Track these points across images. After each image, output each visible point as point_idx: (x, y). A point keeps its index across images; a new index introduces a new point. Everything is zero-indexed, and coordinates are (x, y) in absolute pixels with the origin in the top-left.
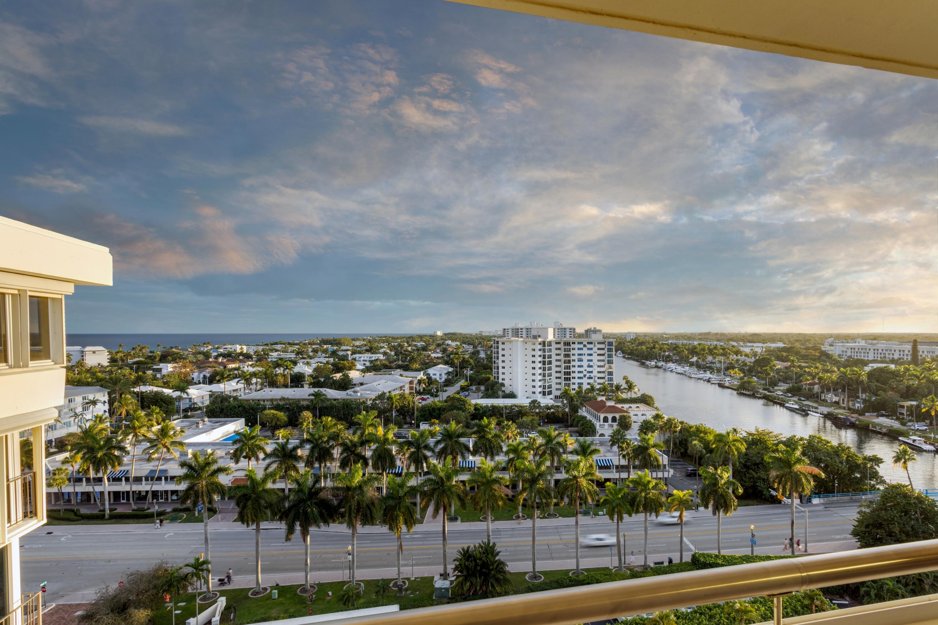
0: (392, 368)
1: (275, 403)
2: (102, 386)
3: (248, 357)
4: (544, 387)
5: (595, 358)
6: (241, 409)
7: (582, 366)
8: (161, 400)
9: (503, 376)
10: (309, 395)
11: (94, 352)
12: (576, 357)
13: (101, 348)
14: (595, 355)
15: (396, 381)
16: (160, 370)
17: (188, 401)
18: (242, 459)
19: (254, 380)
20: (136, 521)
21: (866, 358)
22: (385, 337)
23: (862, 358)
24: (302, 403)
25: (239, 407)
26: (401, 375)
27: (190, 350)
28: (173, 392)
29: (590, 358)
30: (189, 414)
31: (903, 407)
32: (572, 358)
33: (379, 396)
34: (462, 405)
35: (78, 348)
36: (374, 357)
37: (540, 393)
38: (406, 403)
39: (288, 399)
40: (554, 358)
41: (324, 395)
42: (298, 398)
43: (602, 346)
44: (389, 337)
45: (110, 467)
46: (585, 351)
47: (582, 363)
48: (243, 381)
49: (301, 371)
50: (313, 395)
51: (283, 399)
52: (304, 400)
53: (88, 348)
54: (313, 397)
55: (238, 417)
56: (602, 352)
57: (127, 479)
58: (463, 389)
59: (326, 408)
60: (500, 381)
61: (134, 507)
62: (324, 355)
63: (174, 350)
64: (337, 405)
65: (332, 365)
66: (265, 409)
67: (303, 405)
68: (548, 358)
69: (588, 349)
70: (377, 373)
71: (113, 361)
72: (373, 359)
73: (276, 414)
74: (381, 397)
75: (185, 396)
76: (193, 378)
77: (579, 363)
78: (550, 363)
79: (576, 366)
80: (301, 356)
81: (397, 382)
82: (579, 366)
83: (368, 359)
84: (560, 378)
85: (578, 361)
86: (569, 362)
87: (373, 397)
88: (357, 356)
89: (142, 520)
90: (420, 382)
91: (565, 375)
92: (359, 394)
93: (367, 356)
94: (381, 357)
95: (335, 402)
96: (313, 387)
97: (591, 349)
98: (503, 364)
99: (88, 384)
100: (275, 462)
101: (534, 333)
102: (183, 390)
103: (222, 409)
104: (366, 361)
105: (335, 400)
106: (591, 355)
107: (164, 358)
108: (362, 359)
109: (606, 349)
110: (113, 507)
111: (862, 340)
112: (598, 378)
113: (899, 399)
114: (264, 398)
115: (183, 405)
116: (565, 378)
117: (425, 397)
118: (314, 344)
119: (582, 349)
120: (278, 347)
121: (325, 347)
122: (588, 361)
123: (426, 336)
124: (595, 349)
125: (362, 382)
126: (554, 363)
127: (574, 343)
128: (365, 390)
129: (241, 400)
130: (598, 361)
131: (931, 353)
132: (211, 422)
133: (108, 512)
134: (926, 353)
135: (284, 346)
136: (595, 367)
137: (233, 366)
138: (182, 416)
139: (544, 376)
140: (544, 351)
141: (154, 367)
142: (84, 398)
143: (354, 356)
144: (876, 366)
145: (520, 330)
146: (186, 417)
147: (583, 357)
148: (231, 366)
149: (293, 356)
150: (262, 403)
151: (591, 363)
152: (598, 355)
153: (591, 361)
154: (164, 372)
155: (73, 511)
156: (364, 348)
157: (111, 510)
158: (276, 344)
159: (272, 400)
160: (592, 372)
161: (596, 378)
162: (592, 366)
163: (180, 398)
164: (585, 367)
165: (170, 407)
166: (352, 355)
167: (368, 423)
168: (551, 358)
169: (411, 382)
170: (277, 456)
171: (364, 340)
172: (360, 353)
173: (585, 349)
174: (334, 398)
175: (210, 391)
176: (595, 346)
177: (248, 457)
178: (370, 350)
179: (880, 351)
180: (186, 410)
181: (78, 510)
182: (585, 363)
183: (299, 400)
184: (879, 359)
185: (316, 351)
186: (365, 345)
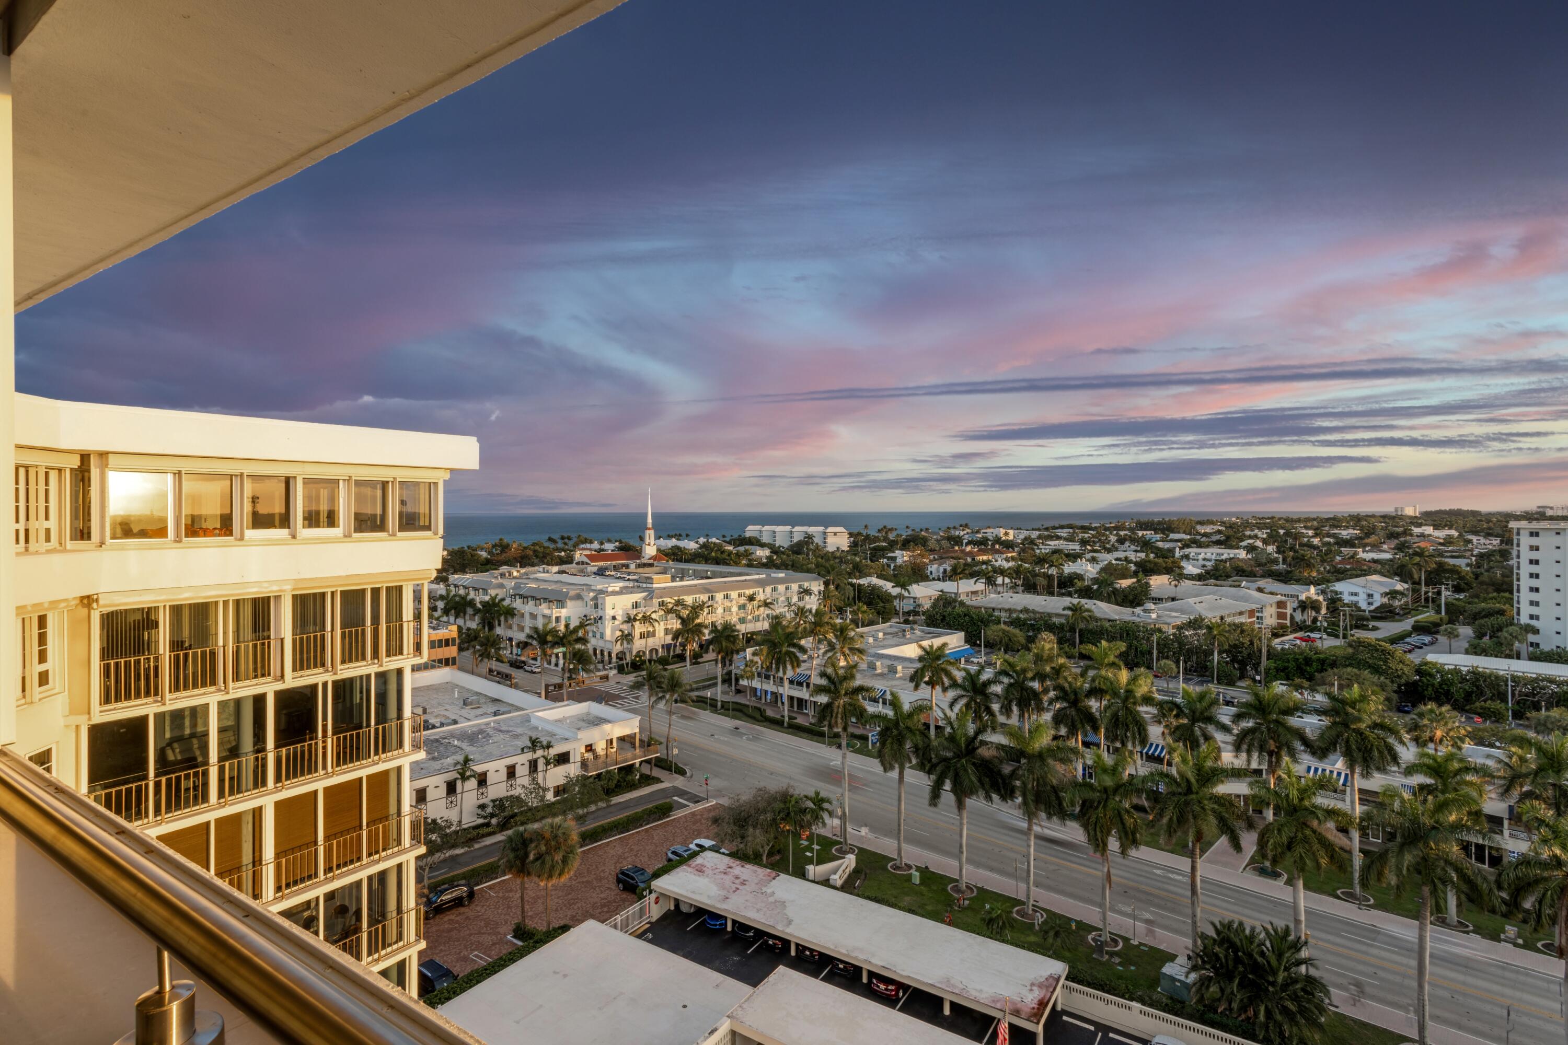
0: (1255, 576)
1: (1014, 615)
2: (819, 574)
3: (1009, 545)
6: (967, 618)
8: (878, 596)
9: (1534, 610)
10: (1064, 609)
11: (835, 534)
13: (842, 529)
15: (1245, 599)
16: (894, 559)
17: (912, 601)
18: (923, 685)
19: (1000, 580)
20: (810, 736)
22: (1269, 518)
24: (1054, 619)
25: (965, 615)
26: (1260, 590)
27: (942, 534)
28: (893, 587)
30: (911, 618)
33: (1190, 622)
34: (1380, 659)
35: (821, 529)
36: (1227, 554)
38: (1246, 641)
39: (1033, 612)
41: (1088, 610)
42: (1049, 611)
44: (1280, 519)
45: (789, 667)
48: (984, 581)
49: (1078, 572)
50: (1069, 608)
51: (1026, 610)
52: (1058, 615)
53: (830, 529)
54: (1070, 613)
55: (956, 629)
57: (808, 685)
58: (1419, 629)
59: (1090, 631)
60: (1524, 619)
61: (813, 721)
62: (1133, 547)
63: (923, 533)
64: (1110, 629)
65: (1136, 564)
66: (998, 622)
67: (1054, 623)
70: (1218, 582)
71: (854, 545)
72: (1224, 557)
73: (1008, 632)
74: (1195, 624)
75: (906, 594)
76: (931, 573)
80: (1089, 547)
81: (1246, 601)
83: (1213, 557)
87: (1179, 622)
88: (1192, 551)
89: (815, 738)
90: (1303, 606)
92: (1154, 616)
93: (1212, 553)
94: (1242, 554)
95: (1107, 625)
96: (1079, 597)
99: (808, 571)
100: (963, 696)
102: (903, 586)
103: (944, 616)
104: (1210, 560)
105: (1109, 620)
107: (906, 544)
108: (1201, 557)
110: (794, 715)
114: (1000, 606)
115: (907, 606)
117: (1312, 635)
118: (1124, 529)
120: (1063, 533)
121: (1140, 533)
123: (1373, 516)
125: (1173, 595)
128: (1171, 610)
129: (968, 606)
132: (923, 631)
133: (786, 719)
135: (1071, 531)
137: (985, 558)
138: (902, 620)
141: (889, 555)
142: (800, 587)
143: (1187, 551)
146: (906, 622)
148: (981, 558)
149: (1075, 547)
150: (997, 613)
154: (899, 561)
155: (759, 709)
156: (1217, 537)
157: (790, 718)
158: (1062, 527)
159: (1010, 611)
163: (900, 597)
165: (887, 606)
166: (1181, 548)
167: (1106, 661)
169: (1280, 605)
170: (965, 689)
171: (1223, 523)
172: (1200, 545)
174: (1107, 617)
175: (941, 591)
177: (932, 683)
178: (1225, 543)
180: (908, 613)
181: (765, 710)
183: (1050, 615)
185: (1121, 541)
186: (1219, 532)
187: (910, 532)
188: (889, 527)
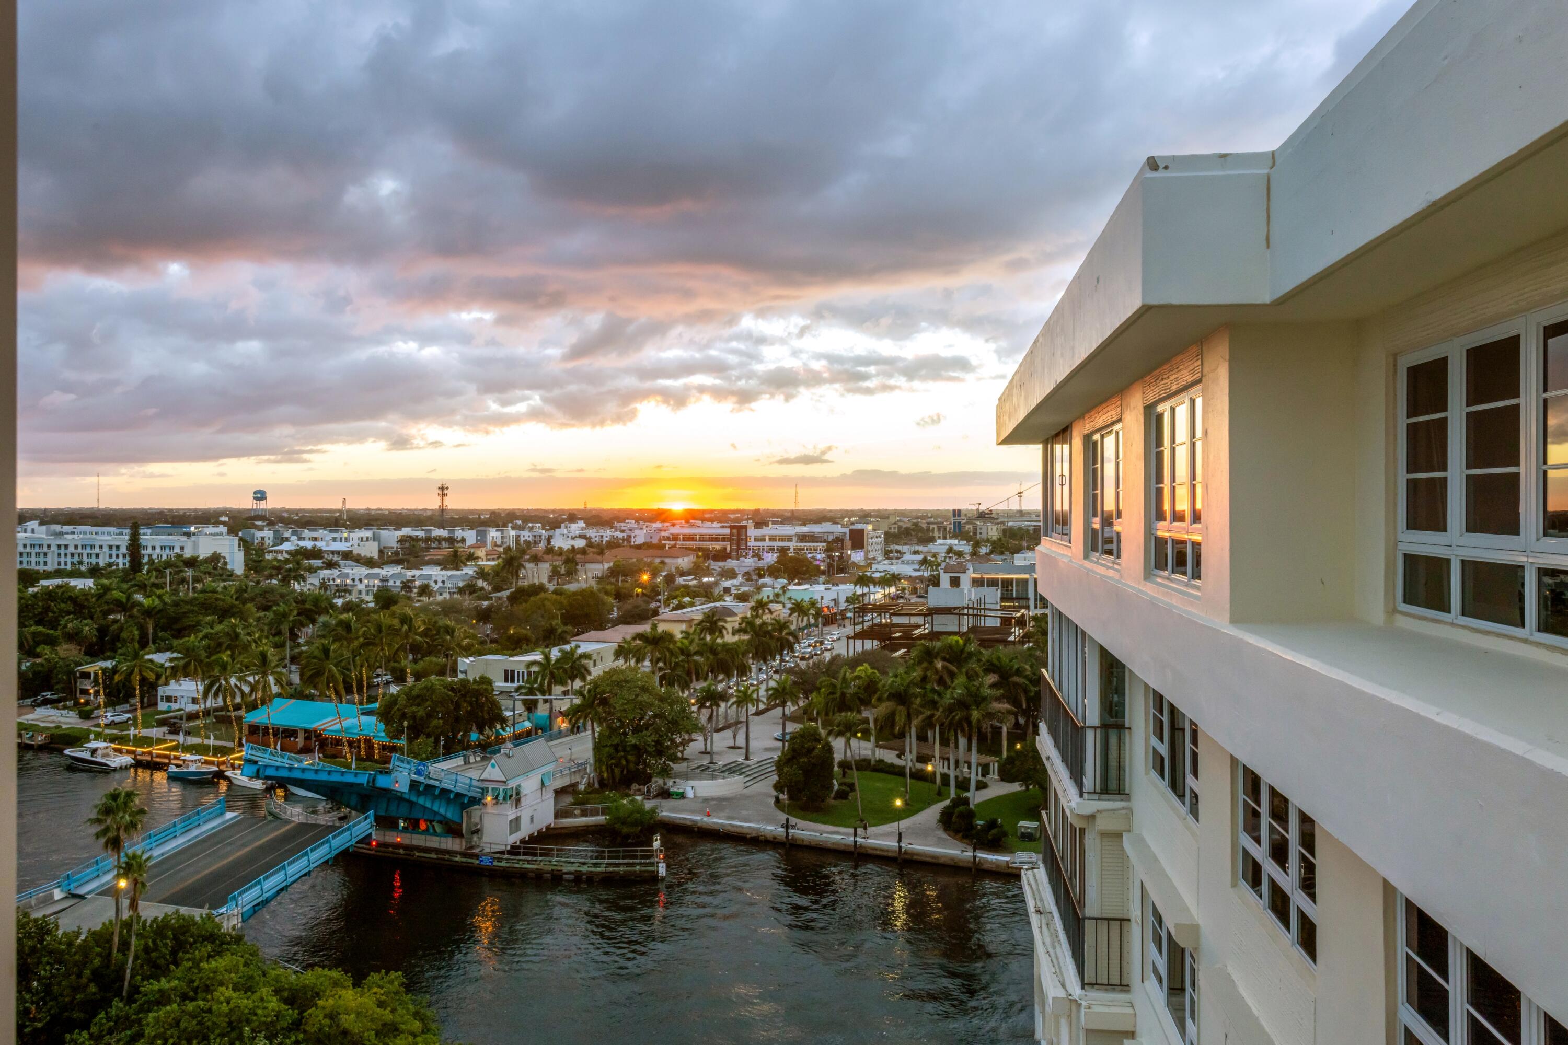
23: (33, 566)
31: (86, 675)
111: (41, 524)
113: (82, 657)
131: (167, 550)
134: (158, 550)
179: (71, 549)
184: (69, 567)
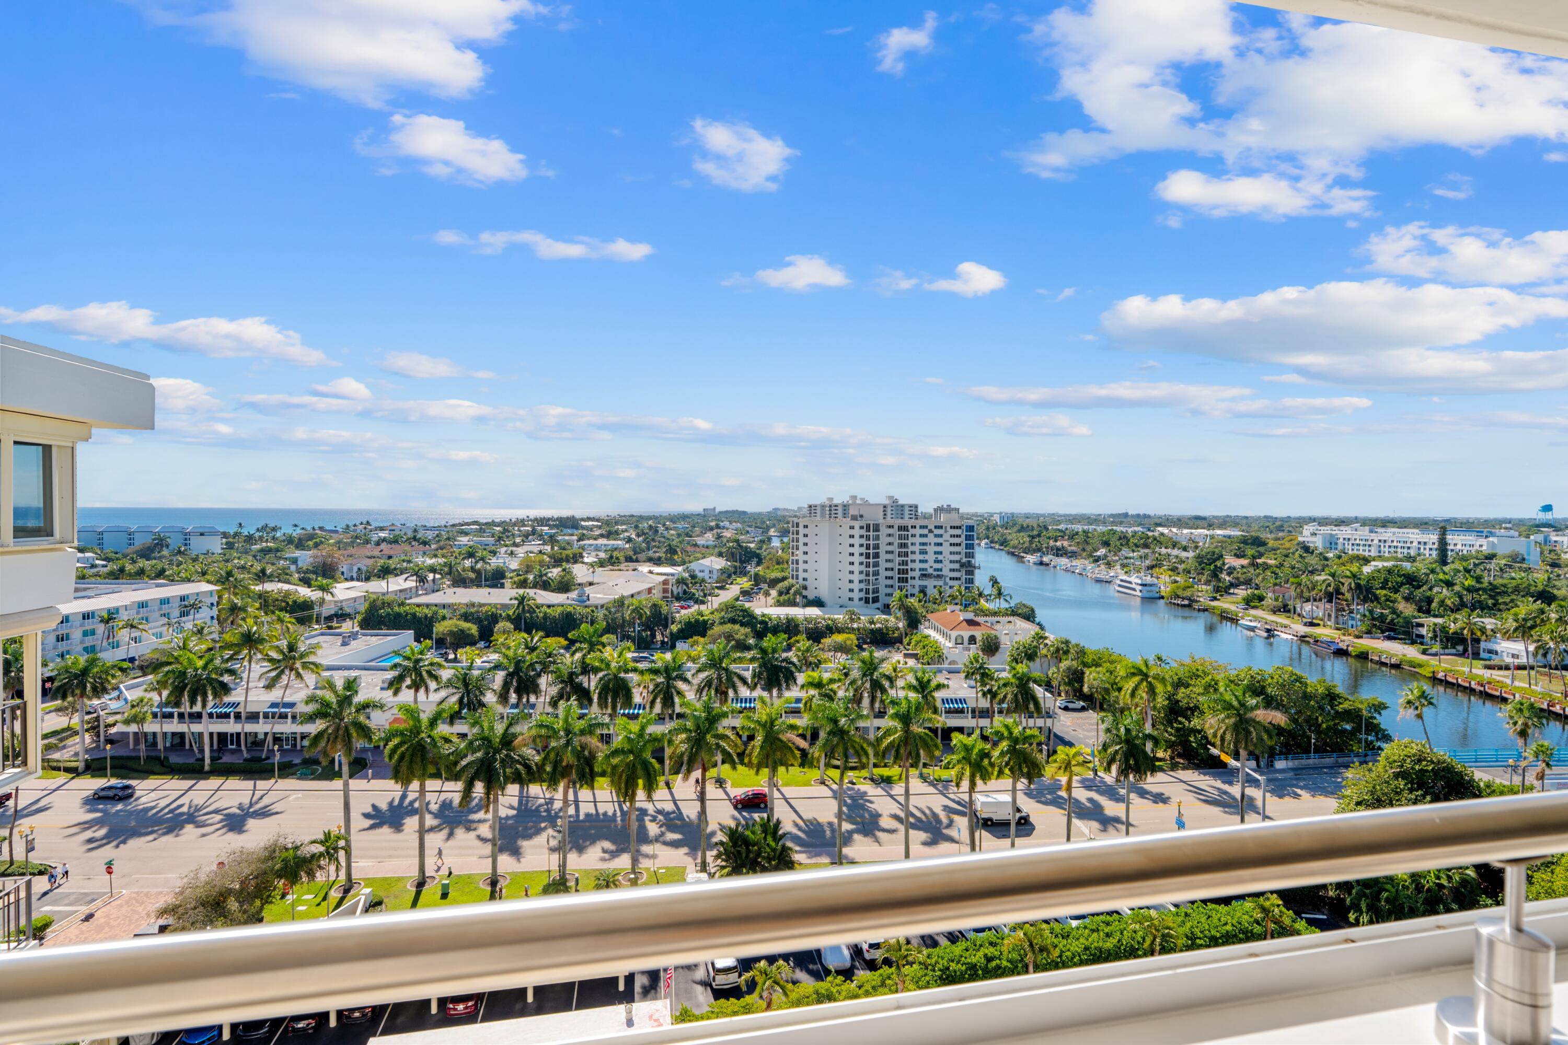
0: (638, 561)
1: (460, 610)
3: (423, 542)
4: (867, 592)
5: (946, 549)
6: (408, 617)
7: (926, 561)
8: (294, 603)
9: (805, 575)
10: (511, 599)
12: (917, 548)
14: (946, 545)
15: (643, 579)
16: (292, 560)
17: (334, 604)
18: (405, 689)
19: (431, 577)
20: (248, 775)
21: (1367, 554)
22: (630, 517)
23: (1362, 553)
25: (407, 614)
26: (651, 572)
28: (311, 591)
29: (939, 549)
31: (1422, 626)
32: (911, 548)
33: (616, 601)
34: (741, 616)
36: (613, 544)
37: (861, 599)
38: (656, 611)
39: (480, 605)
40: (883, 548)
41: (533, 599)
42: (495, 603)
43: (958, 532)
44: (637, 516)
46: (931, 539)
47: (926, 557)
48: (414, 578)
49: (501, 565)
50: (516, 599)
51: (474, 604)
54: (516, 603)
55: (404, 629)
56: (957, 540)
57: (238, 716)
58: (744, 592)
59: (535, 618)
60: (801, 581)
61: (248, 756)
62: (537, 541)
63: (317, 532)
64: (552, 614)
65: (548, 555)
66: (444, 618)
68: (874, 548)
69: (936, 536)
70: (615, 568)
72: (611, 547)
73: (462, 627)
75: (327, 598)
77: (921, 557)
78: (877, 555)
79: (917, 561)
80: (502, 543)
81: (644, 581)
82: (921, 561)
83: (603, 548)
84: (892, 578)
85: (920, 553)
86: (906, 555)
87: (608, 603)
88: (586, 543)
90: (678, 581)
91: (899, 573)
93: (601, 543)
94: (623, 545)
95: (548, 610)
96: (517, 588)
97: (941, 536)
98: (805, 557)
100: (453, 694)
101: (853, 511)
102: (322, 589)
103: (383, 618)
104: (600, 550)
105: (550, 607)
106: (941, 544)
108: (594, 547)
109: (963, 537)
110: (218, 754)
111: (1363, 526)
112: (951, 579)
113: (1416, 613)
114: (443, 603)
115: (326, 611)
116: (899, 578)
117: (686, 604)
118: (524, 526)
119: (926, 536)
121: (540, 529)
122: (936, 553)
123: (693, 514)
124: (947, 536)
125: (590, 580)
126: (883, 556)
127: (915, 527)
128: (596, 593)
129: (408, 605)
130: (951, 553)
131: (1469, 547)
132: (366, 635)
133: (207, 762)
134: (1461, 547)
136: (946, 563)
137: (402, 556)
138: (323, 626)
139: (868, 575)
140: (868, 538)
141: (285, 556)
143: (582, 543)
144: (1380, 564)
145: (833, 508)
146: (328, 627)
147: (927, 548)
149: (490, 542)
150: (440, 610)
151: (940, 557)
152: (951, 545)
153: (941, 553)
155: (159, 759)
156: (597, 532)
157: (213, 759)
158: (466, 524)
159: (455, 606)
160: (941, 570)
161: (948, 579)
162: (941, 562)
163: (321, 601)
164: (931, 563)
165: (306, 612)
166: (578, 541)
168: (878, 548)
169: (665, 582)
171: (598, 519)
172: (591, 538)
173: (931, 535)
174: (549, 603)
175: (367, 592)
176: (946, 531)
178: (608, 535)
179: (1389, 543)
181: (167, 758)
182: (931, 557)
183: (496, 607)
185: (526, 536)
186: (600, 527)
187: (299, 531)
188: (272, 525)
